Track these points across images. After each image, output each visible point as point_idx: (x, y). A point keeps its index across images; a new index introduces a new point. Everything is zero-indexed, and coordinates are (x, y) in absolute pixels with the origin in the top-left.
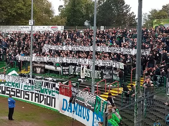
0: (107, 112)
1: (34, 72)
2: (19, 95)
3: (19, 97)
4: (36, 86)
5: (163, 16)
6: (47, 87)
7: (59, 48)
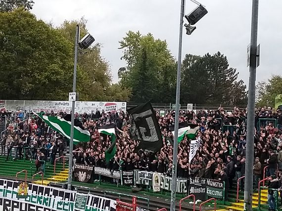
1: (75, 179)
4: (78, 203)
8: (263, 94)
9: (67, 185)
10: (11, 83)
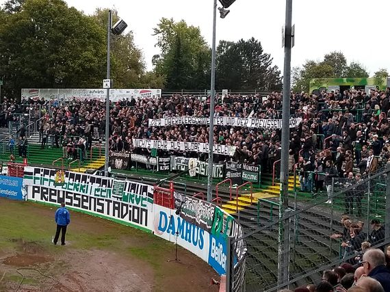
0: (232, 236)
3: (86, 208)
4: (115, 190)
5: (326, 73)
6: (133, 191)
8: (297, 79)
9: (103, 173)
10: (43, 71)
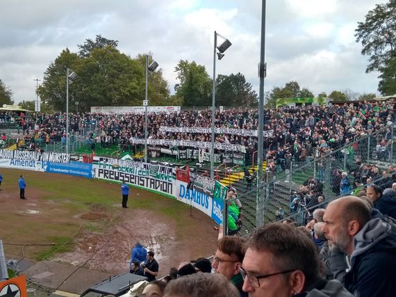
1: (150, 156)
2: (133, 180)
4: (151, 171)
5: (287, 95)
6: (163, 172)
7: (176, 130)
8: (268, 99)
